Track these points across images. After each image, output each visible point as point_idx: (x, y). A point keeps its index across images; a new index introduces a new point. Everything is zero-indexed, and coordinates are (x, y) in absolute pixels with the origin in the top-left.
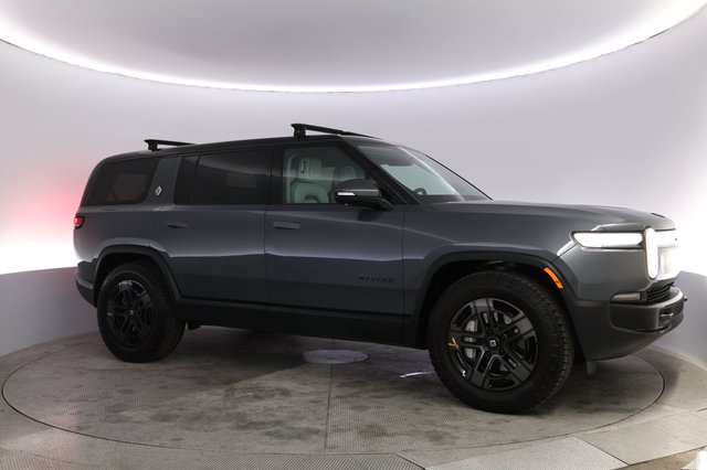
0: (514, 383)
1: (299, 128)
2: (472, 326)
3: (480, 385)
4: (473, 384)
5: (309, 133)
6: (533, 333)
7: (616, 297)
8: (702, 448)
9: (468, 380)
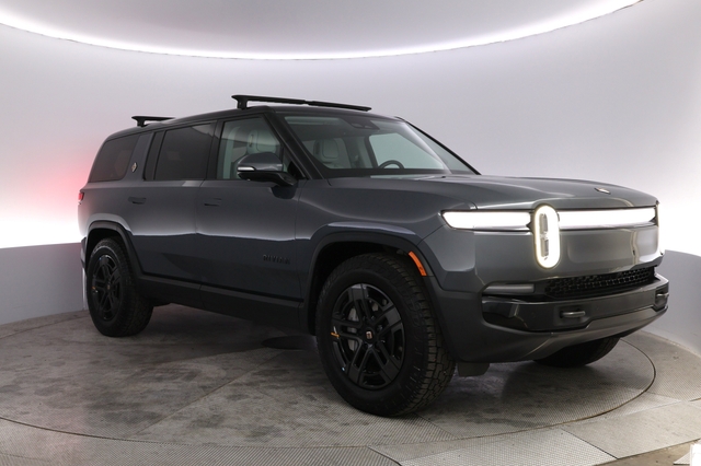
0: (383, 382)
1: (241, 99)
2: (353, 315)
3: (356, 381)
4: (350, 380)
5: (250, 104)
6: (401, 326)
7: (489, 288)
8: (696, 441)
9: (346, 375)
